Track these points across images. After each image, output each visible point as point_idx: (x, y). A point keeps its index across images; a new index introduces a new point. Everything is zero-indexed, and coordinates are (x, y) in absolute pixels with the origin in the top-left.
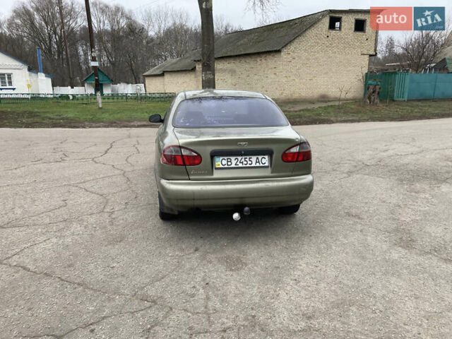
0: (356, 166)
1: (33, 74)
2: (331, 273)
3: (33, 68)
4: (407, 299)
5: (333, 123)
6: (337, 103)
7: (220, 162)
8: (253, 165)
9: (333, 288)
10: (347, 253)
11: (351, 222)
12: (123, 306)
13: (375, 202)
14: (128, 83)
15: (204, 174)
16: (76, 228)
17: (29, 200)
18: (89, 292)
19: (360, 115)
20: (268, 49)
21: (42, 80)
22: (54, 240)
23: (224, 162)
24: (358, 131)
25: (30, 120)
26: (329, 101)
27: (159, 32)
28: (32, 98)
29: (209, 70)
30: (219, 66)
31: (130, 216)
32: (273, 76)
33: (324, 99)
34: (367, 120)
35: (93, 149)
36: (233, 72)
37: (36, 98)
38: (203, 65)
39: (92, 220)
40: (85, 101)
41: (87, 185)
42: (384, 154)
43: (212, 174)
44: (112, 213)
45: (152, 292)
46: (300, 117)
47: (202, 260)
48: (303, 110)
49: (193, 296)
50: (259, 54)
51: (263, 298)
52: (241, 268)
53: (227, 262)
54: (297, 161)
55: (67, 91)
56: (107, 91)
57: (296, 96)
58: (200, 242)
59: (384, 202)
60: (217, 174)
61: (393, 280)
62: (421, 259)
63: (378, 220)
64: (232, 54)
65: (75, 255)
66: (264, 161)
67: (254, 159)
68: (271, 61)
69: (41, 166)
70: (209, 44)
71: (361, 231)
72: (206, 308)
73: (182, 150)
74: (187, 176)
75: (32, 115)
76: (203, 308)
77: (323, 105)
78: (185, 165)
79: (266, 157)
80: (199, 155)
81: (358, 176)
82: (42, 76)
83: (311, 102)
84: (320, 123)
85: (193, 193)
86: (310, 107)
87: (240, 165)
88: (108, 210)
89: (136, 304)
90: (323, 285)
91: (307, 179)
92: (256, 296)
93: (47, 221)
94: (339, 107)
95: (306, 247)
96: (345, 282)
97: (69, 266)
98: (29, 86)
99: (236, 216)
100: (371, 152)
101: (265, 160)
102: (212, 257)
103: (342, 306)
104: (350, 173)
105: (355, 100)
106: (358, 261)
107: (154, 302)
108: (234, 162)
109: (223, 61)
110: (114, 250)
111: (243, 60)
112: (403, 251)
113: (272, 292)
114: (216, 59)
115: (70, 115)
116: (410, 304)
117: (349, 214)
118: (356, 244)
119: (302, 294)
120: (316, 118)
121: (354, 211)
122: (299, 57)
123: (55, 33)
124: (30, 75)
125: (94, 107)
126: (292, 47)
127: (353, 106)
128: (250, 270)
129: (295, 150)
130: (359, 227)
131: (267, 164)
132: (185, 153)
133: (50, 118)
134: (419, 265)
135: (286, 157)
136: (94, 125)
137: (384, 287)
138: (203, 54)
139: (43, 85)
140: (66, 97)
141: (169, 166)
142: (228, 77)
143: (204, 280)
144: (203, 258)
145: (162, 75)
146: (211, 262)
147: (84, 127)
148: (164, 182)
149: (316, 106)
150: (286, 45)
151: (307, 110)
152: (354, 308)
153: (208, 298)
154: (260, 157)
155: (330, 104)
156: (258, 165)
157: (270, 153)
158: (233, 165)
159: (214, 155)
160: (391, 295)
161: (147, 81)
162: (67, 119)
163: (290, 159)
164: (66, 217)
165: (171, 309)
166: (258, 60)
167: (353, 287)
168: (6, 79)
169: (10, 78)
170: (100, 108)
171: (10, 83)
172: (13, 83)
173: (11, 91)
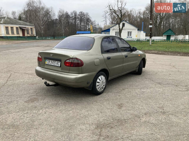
3: (139, 29)
8: (55, 65)
21: (142, 34)
23: (48, 62)
37: (138, 41)
43: (44, 66)
54: (70, 66)
56: (172, 38)
67: (56, 62)
79: (60, 62)
80: (42, 58)
82: (142, 32)
87: (52, 64)
98: (136, 36)
101: (59, 64)
108: (50, 62)
124: (138, 32)
139: (142, 36)
154: (58, 62)
156: (57, 65)
158: (50, 64)
159: (45, 58)
163: (68, 65)
168: (129, 33)
169: (131, 33)
170: (150, 45)
171: (131, 35)
172: (132, 35)
173: (130, 38)
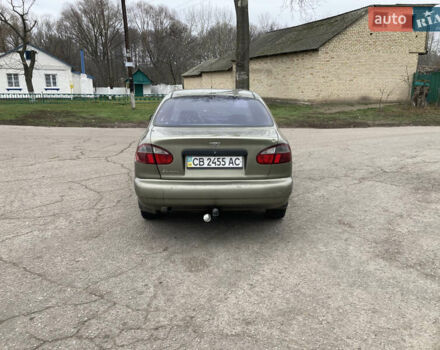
0: (372, 173)
1: (76, 75)
2: (293, 280)
3: (76, 70)
4: (363, 312)
5: (369, 126)
6: (378, 106)
7: (191, 162)
8: (227, 165)
9: (288, 296)
10: (319, 262)
11: (340, 230)
12: (70, 299)
13: (376, 210)
14: (168, 84)
15: (176, 174)
16: (62, 222)
17: (30, 195)
18: (45, 283)
19: (401, 119)
20: (305, 48)
21: (84, 81)
22: (36, 233)
23: (197, 162)
24: (393, 136)
25: (65, 120)
26: (371, 104)
27: (202, 31)
28: (74, 98)
29: (243, 70)
30: (253, 66)
31: (117, 214)
32: (309, 76)
33: (365, 101)
34: (408, 125)
35: (110, 148)
36: (269, 72)
37: (78, 98)
38: (237, 65)
39: (79, 216)
40: (123, 102)
41: (89, 183)
42: (410, 160)
43: (184, 174)
44: (101, 210)
45: (104, 287)
46: (335, 119)
47: (166, 260)
48: (339, 113)
49: (142, 293)
50: (295, 53)
51: (209, 300)
52: (201, 270)
53: (190, 263)
54: (273, 163)
55: (107, 91)
56: (147, 91)
57: (334, 97)
58: (173, 241)
59: (387, 211)
60: (188, 174)
61: (357, 292)
62: (398, 273)
63: (371, 229)
64: (269, 54)
65: (48, 248)
66: (238, 161)
67: (227, 159)
68: (308, 61)
69: (56, 163)
70: (243, 43)
71: (346, 240)
72: (148, 305)
73: (154, 149)
74: (158, 175)
75: (68, 114)
76: (145, 306)
77: (362, 107)
78: (156, 163)
79: (241, 158)
80: (170, 154)
81: (370, 183)
82: (84, 77)
83: (350, 104)
84: (354, 127)
85: (163, 192)
86: (348, 109)
87: (213, 166)
88: (98, 207)
89: (83, 297)
90: (279, 292)
91: (285, 182)
92: (204, 297)
93: (38, 214)
94: (380, 110)
95: (279, 253)
96: (303, 290)
97: (38, 258)
98: (72, 87)
99: (206, 217)
100: (396, 158)
101: (240, 161)
102: (177, 258)
103: (288, 314)
104: (362, 179)
105: (399, 103)
106: (327, 270)
107: (102, 297)
108: (206, 162)
109: (260, 61)
110: (85, 246)
111: (280, 60)
112: (383, 263)
113: (222, 295)
114: (251, 59)
115: (103, 115)
116: (363, 318)
117: (340, 222)
118: (334, 253)
119: (252, 300)
120: (352, 121)
121: (347, 219)
122: (338, 56)
123: (101, 35)
124: (74, 76)
125: (129, 107)
126: (330, 46)
127: (394, 110)
128: (210, 272)
129: (272, 151)
130: (346, 236)
131: (240, 166)
132: (156, 151)
133: (84, 118)
134: (394, 278)
135: (262, 159)
136: (122, 125)
137: (344, 298)
138: (237, 55)
139: (85, 86)
140: (105, 97)
141: (143, 165)
142: (263, 77)
143: (159, 279)
144: (168, 258)
145: (200, 75)
146: (174, 262)
147: (112, 127)
148: (137, 180)
149: (355, 109)
150: (324, 44)
151: (343, 112)
152: (300, 318)
153: (155, 297)
154: (234, 158)
155: (370, 106)
156: (231, 166)
157: (244, 154)
158: (206, 166)
159: (185, 154)
160: (347, 307)
161: (186, 81)
162: (99, 118)
163: (266, 161)
164: (56, 211)
165: (115, 304)
166: (295, 59)
167: (310, 296)
168: (50, 79)
169: (54, 78)
170: (134, 109)
171: (55, 84)
172: (58, 84)
173: (55, 92)
